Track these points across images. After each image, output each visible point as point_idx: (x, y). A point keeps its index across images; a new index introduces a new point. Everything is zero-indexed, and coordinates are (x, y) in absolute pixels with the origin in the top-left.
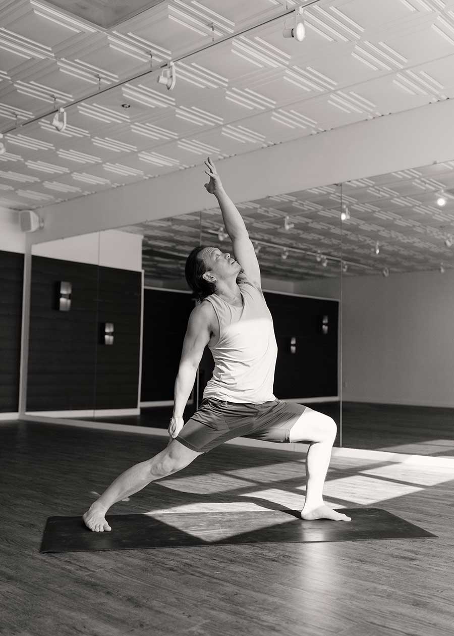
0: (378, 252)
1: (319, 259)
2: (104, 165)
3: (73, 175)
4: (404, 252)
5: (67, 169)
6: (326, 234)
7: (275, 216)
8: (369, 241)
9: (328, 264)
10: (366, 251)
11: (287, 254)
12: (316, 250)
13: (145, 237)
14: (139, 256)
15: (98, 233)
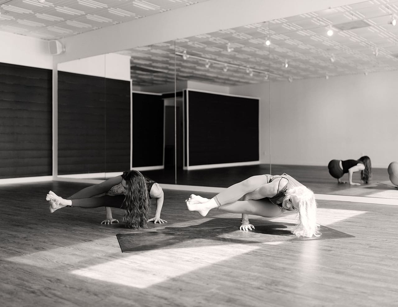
0: (287, 66)
1: (248, 71)
2: (109, 9)
3: (87, 16)
4: (302, 66)
5: (83, 12)
6: (254, 55)
7: (220, 43)
8: (281, 59)
9: (254, 75)
10: (278, 66)
11: (227, 68)
12: (245, 65)
13: (132, 57)
14: (129, 70)
15: (104, 55)
